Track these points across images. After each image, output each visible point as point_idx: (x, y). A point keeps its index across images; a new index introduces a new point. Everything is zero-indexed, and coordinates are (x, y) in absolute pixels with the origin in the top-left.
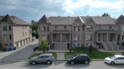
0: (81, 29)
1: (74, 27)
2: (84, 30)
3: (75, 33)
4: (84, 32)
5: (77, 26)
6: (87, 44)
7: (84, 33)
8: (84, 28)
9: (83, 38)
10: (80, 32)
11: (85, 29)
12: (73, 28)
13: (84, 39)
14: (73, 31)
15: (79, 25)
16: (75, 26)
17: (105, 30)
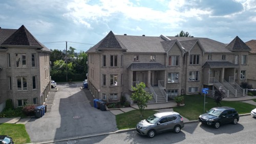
0: (181, 60)
1: (170, 57)
2: (185, 62)
3: (171, 68)
4: (185, 66)
5: (174, 56)
6: (190, 89)
7: (186, 69)
8: (185, 59)
9: (184, 78)
10: (179, 66)
11: (187, 62)
12: (167, 59)
13: (186, 80)
14: (167, 64)
15: (179, 53)
16: (170, 54)
17: (218, 62)
